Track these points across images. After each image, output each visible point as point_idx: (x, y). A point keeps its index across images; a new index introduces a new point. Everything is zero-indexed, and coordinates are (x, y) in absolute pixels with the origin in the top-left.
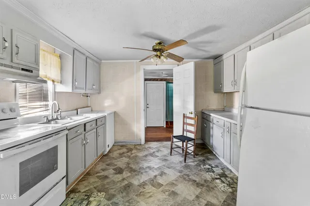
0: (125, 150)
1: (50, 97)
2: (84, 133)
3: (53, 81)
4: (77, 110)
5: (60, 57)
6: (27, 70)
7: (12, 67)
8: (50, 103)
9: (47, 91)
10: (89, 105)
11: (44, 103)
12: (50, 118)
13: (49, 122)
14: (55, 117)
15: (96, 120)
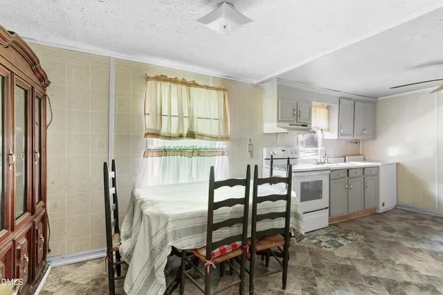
0: (411, 217)
1: (320, 144)
2: (347, 178)
3: (322, 130)
4: (345, 157)
5: (328, 108)
6: (304, 126)
7: (297, 125)
8: (319, 149)
9: (317, 139)
10: (361, 153)
11: (315, 149)
12: (319, 162)
13: (318, 164)
14: (323, 161)
15: (364, 168)
